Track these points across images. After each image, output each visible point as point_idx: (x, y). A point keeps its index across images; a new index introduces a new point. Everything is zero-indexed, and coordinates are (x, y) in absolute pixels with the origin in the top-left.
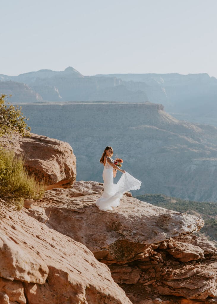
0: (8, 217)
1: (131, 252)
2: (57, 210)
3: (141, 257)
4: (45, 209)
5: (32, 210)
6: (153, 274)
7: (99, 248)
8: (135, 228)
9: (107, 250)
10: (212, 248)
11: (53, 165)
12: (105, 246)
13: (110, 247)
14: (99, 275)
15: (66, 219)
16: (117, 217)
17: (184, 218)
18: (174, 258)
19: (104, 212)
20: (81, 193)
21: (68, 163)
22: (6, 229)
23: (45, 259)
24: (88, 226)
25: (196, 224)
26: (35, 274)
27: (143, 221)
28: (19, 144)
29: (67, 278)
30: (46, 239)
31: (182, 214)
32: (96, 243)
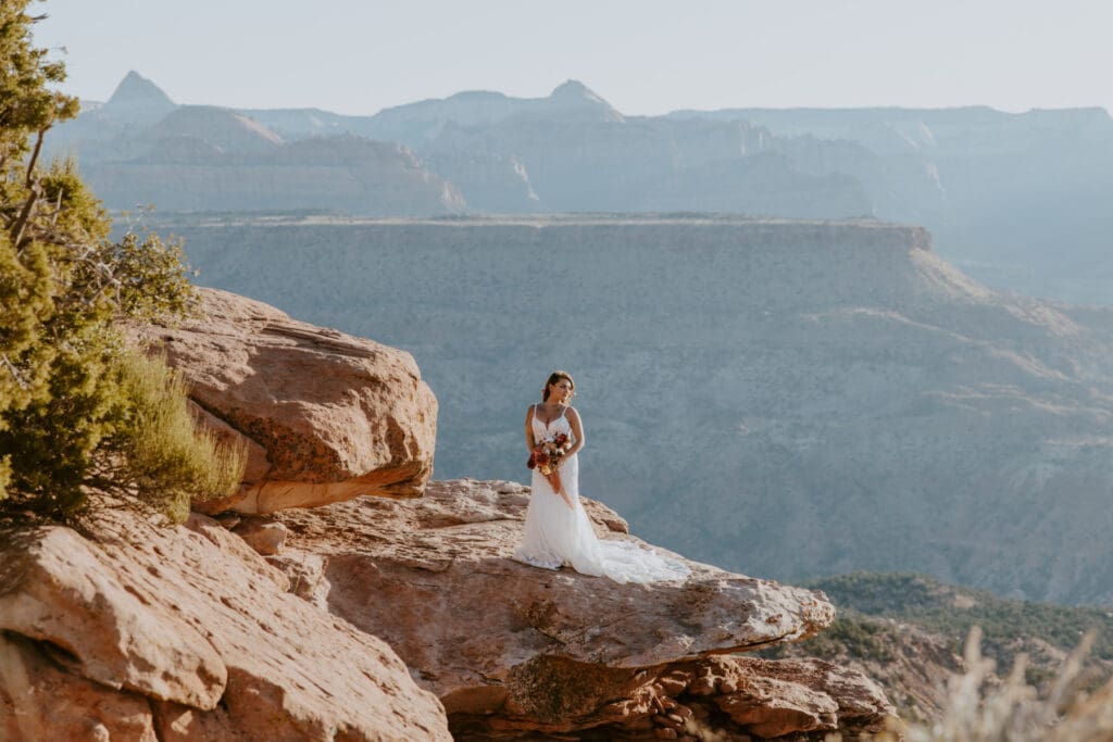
0: (149, 548)
1: (586, 695)
2: (362, 561)
3: (615, 714)
4: (325, 557)
5: (279, 558)
7: (477, 677)
8: (598, 622)
9: (504, 685)
10: (871, 699)
11: (350, 420)
12: (497, 672)
13: (511, 675)
14: (396, 713)
15: (386, 589)
16: (547, 587)
17: (761, 594)
18: (734, 723)
19: (507, 573)
20: (458, 515)
21: (400, 417)
22: (126, 570)
23: (227, 652)
24: (454, 612)
25: (801, 614)
27: (628, 600)
28: (246, 353)
29: (280, 701)
30: (251, 610)
31: (759, 581)
32: (472, 663)
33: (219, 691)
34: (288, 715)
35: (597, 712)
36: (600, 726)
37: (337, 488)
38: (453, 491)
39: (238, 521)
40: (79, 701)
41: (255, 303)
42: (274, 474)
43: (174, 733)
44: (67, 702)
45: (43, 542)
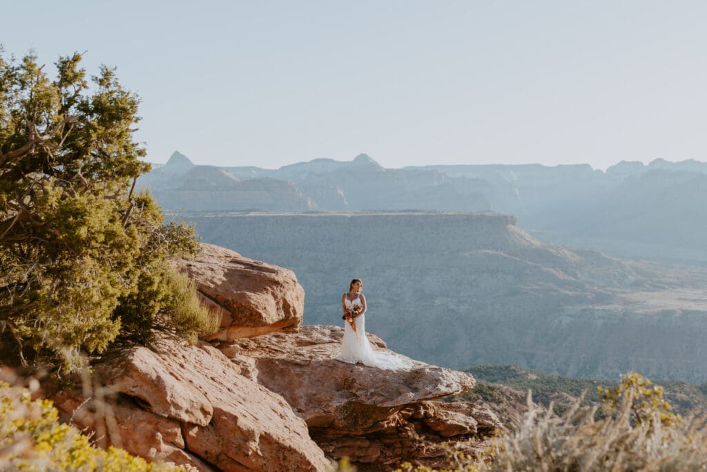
0: (180, 355)
1: (368, 419)
2: (272, 361)
4: (256, 359)
5: (237, 360)
6: (398, 451)
7: (321, 411)
9: (333, 414)
10: (491, 420)
11: (267, 300)
12: (330, 409)
13: (336, 410)
14: (286, 427)
15: (282, 373)
16: (351, 372)
17: (444, 374)
18: (433, 430)
20: (313, 341)
21: (288, 298)
22: (170, 366)
23: (213, 401)
25: (461, 383)
26: (194, 413)
27: (386, 377)
28: (223, 271)
29: (236, 422)
30: (224, 383)
31: (443, 369)
32: (319, 405)
33: (210, 418)
34: (239, 428)
35: (373, 426)
36: (374, 432)
37: (261, 329)
38: (311, 330)
39: (219, 344)
40: (150, 423)
41: (227, 250)
42: (234, 323)
43: (190, 436)
44: (144, 423)
45: (135, 353)
